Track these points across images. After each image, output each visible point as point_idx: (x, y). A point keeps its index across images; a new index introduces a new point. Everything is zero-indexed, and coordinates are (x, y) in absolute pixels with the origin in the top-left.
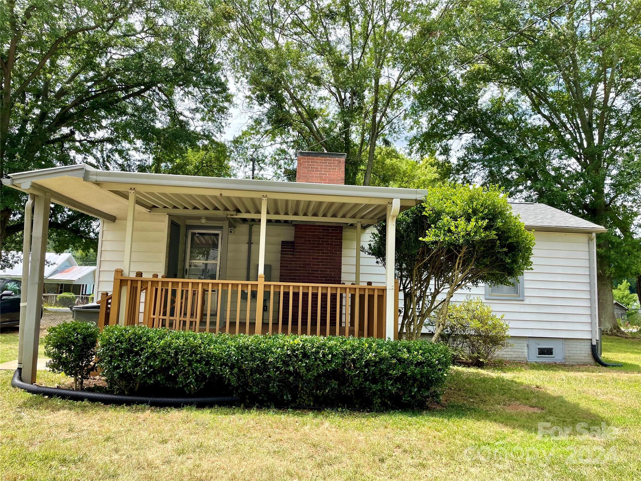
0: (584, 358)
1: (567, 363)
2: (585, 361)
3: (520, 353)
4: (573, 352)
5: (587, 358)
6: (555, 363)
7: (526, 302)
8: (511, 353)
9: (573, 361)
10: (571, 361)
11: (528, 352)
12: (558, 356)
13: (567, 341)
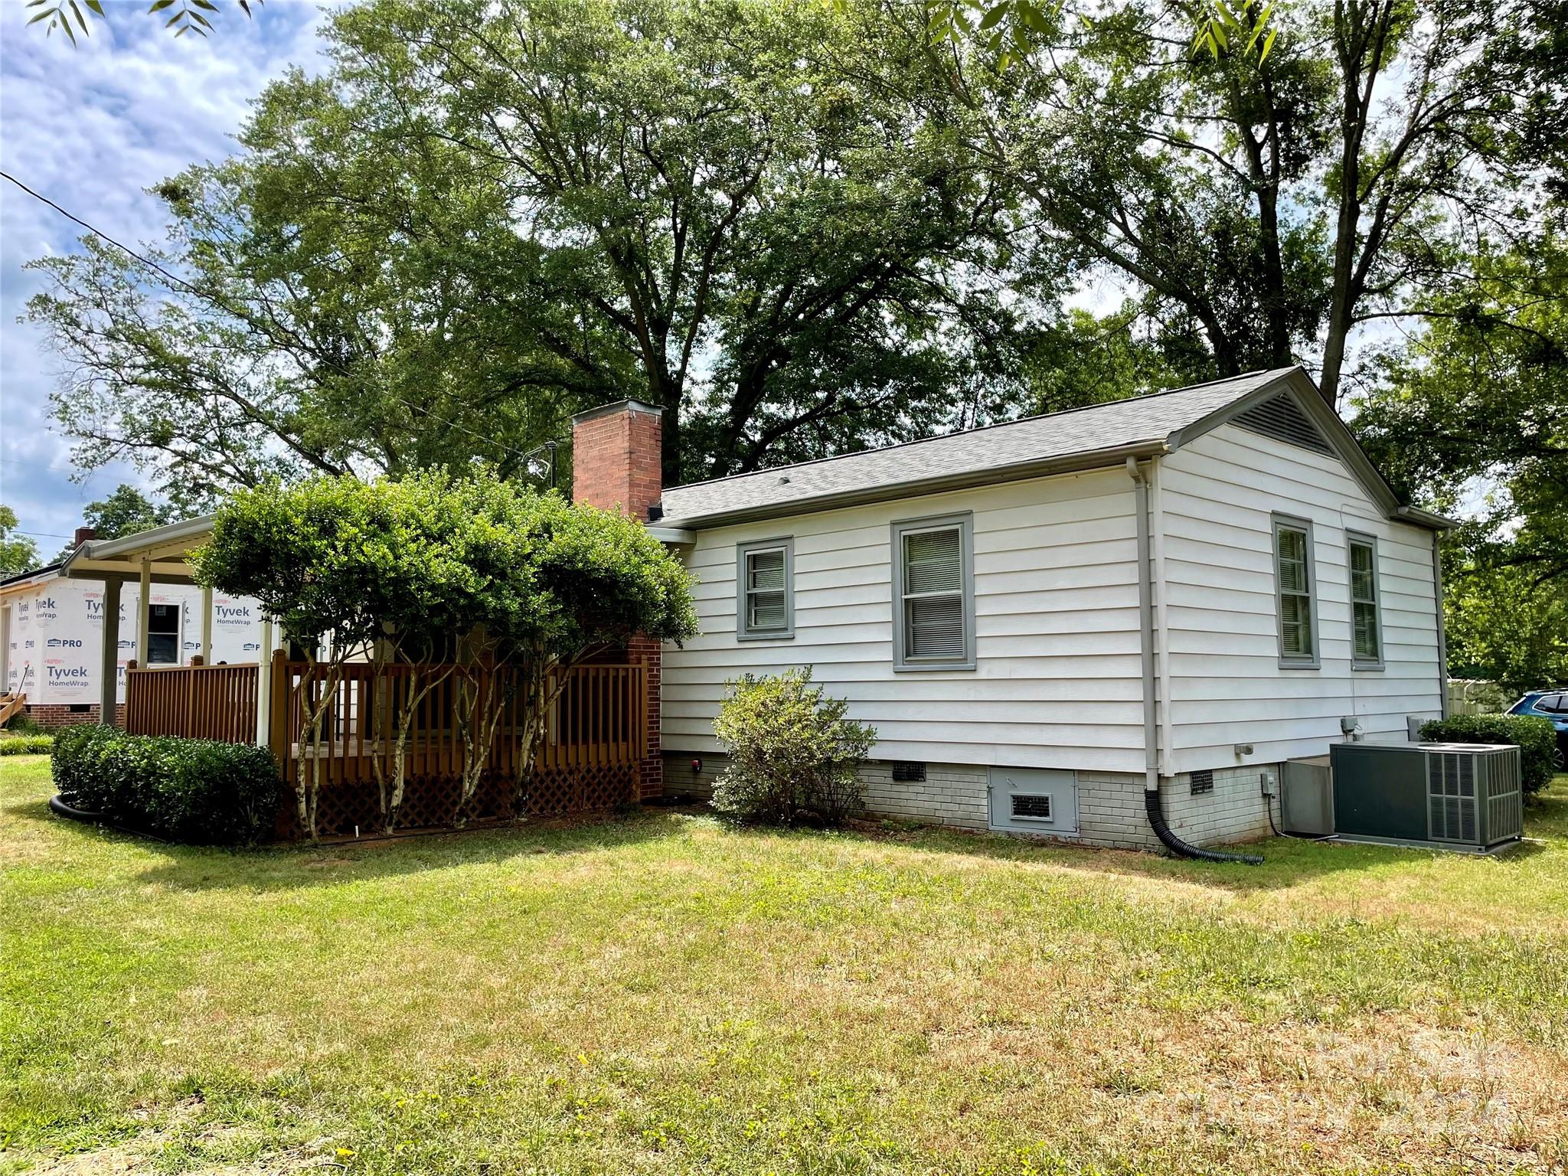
0: (1132, 829)
1: (1087, 841)
2: (1135, 838)
3: (971, 808)
4: (1101, 810)
5: (1139, 830)
6: (1055, 838)
7: (982, 674)
8: (951, 806)
9: (1104, 835)
10: (1097, 835)
11: (991, 805)
12: (1062, 820)
13: (1084, 778)
